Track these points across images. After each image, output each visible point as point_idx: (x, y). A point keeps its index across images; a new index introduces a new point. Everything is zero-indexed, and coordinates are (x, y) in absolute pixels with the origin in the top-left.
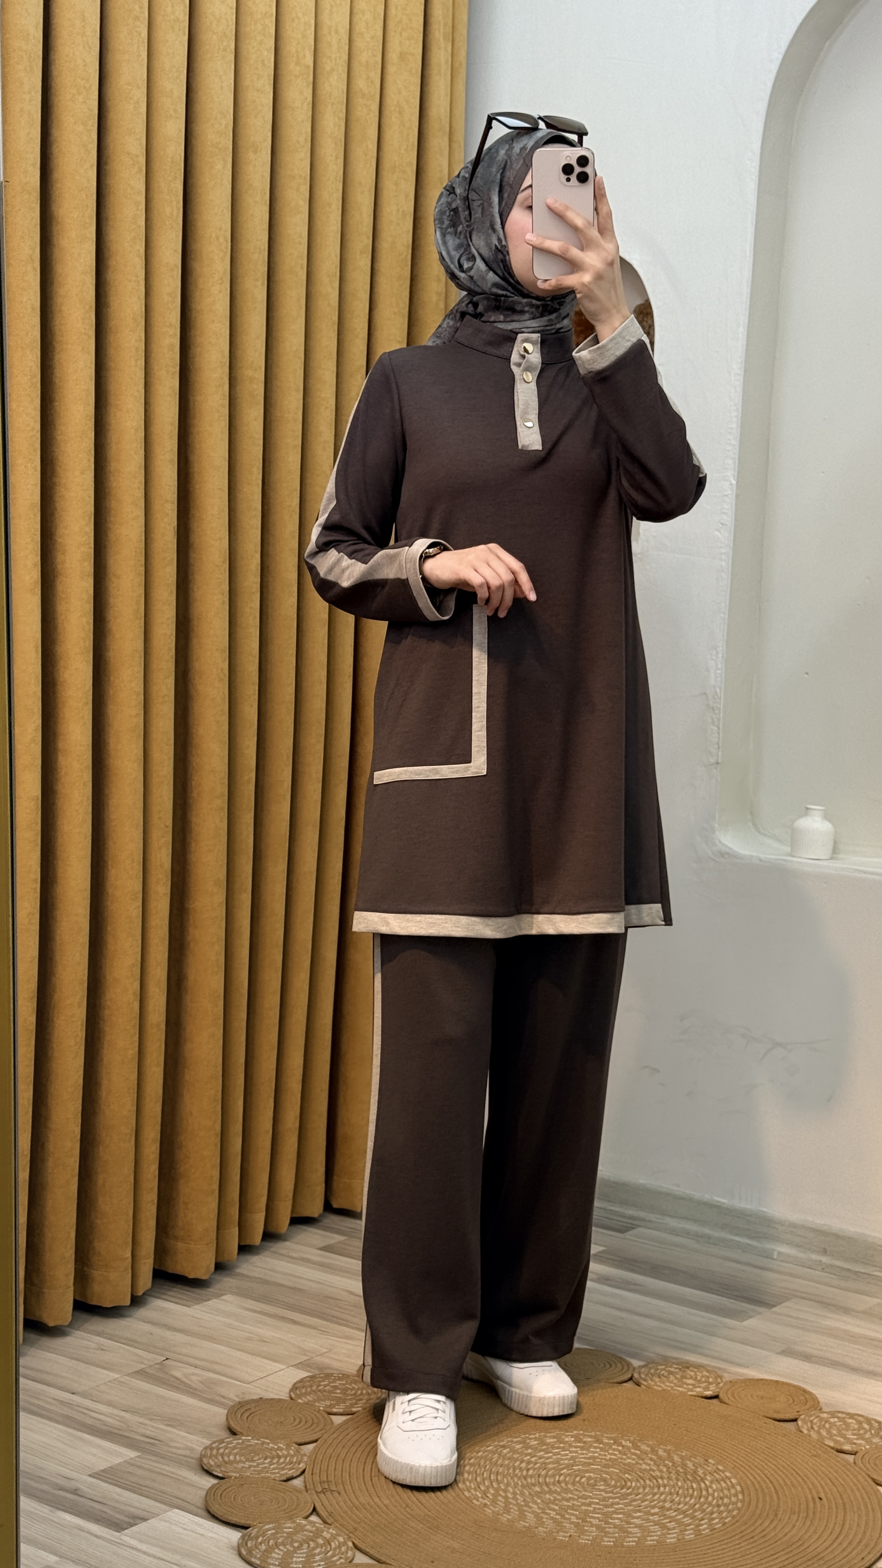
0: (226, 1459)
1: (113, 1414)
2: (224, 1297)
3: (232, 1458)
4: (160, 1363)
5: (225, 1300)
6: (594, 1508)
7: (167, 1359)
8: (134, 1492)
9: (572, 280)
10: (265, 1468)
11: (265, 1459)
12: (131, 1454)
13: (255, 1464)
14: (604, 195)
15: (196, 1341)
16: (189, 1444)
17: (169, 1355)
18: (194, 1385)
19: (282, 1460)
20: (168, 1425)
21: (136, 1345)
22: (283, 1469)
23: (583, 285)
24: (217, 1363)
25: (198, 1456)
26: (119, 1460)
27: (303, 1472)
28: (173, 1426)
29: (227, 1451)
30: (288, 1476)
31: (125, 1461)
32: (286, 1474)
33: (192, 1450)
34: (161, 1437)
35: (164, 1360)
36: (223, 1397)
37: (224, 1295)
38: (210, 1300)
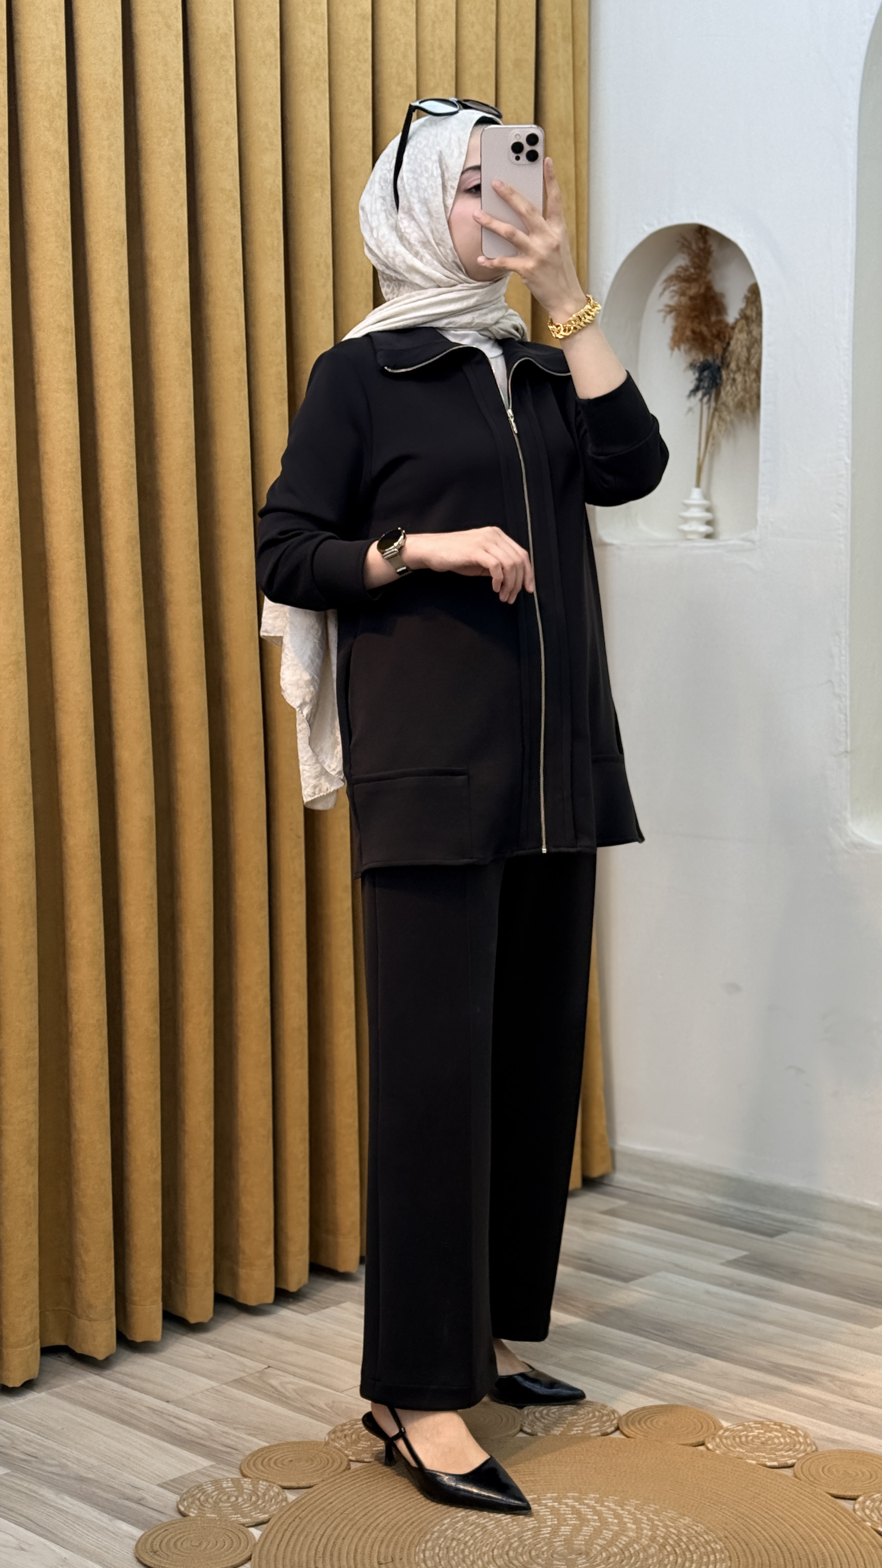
1: (199, 1423)
2: (343, 1305)
4: (262, 1372)
5: (345, 1309)
7: (269, 1367)
15: (303, 1349)
17: (271, 1362)
18: (289, 1395)
21: (243, 1353)
23: (527, 270)
24: (317, 1372)
34: (240, 1447)
35: (266, 1368)
36: (313, 1406)
37: (343, 1302)
38: (327, 1307)
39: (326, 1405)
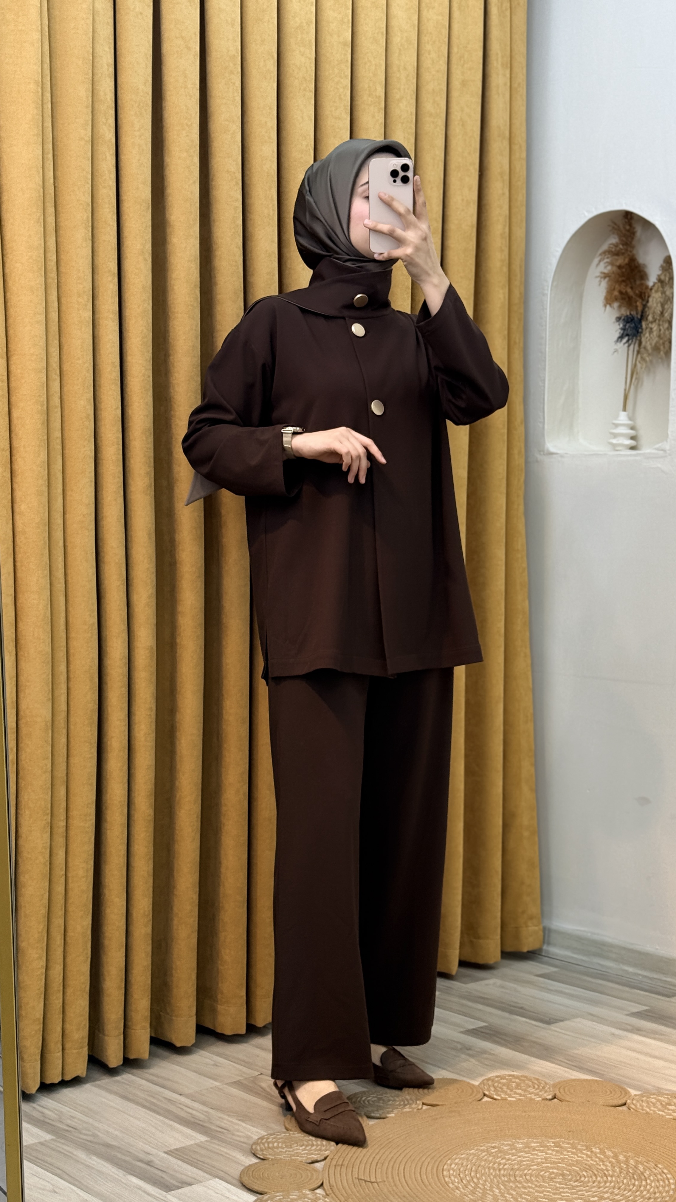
0: (271, 1145)
3: (275, 1144)
8: (191, 1165)
9: (399, 253)
10: (297, 1153)
11: (302, 1146)
12: (202, 1138)
13: (291, 1150)
19: (314, 1148)
22: (312, 1154)
23: (407, 255)
25: (251, 1143)
26: (192, 1142)
27: (325, 1159)
28: (242, 1120)
29: (274, 1140)
30: (313, 1159)
31: (196, 1144)
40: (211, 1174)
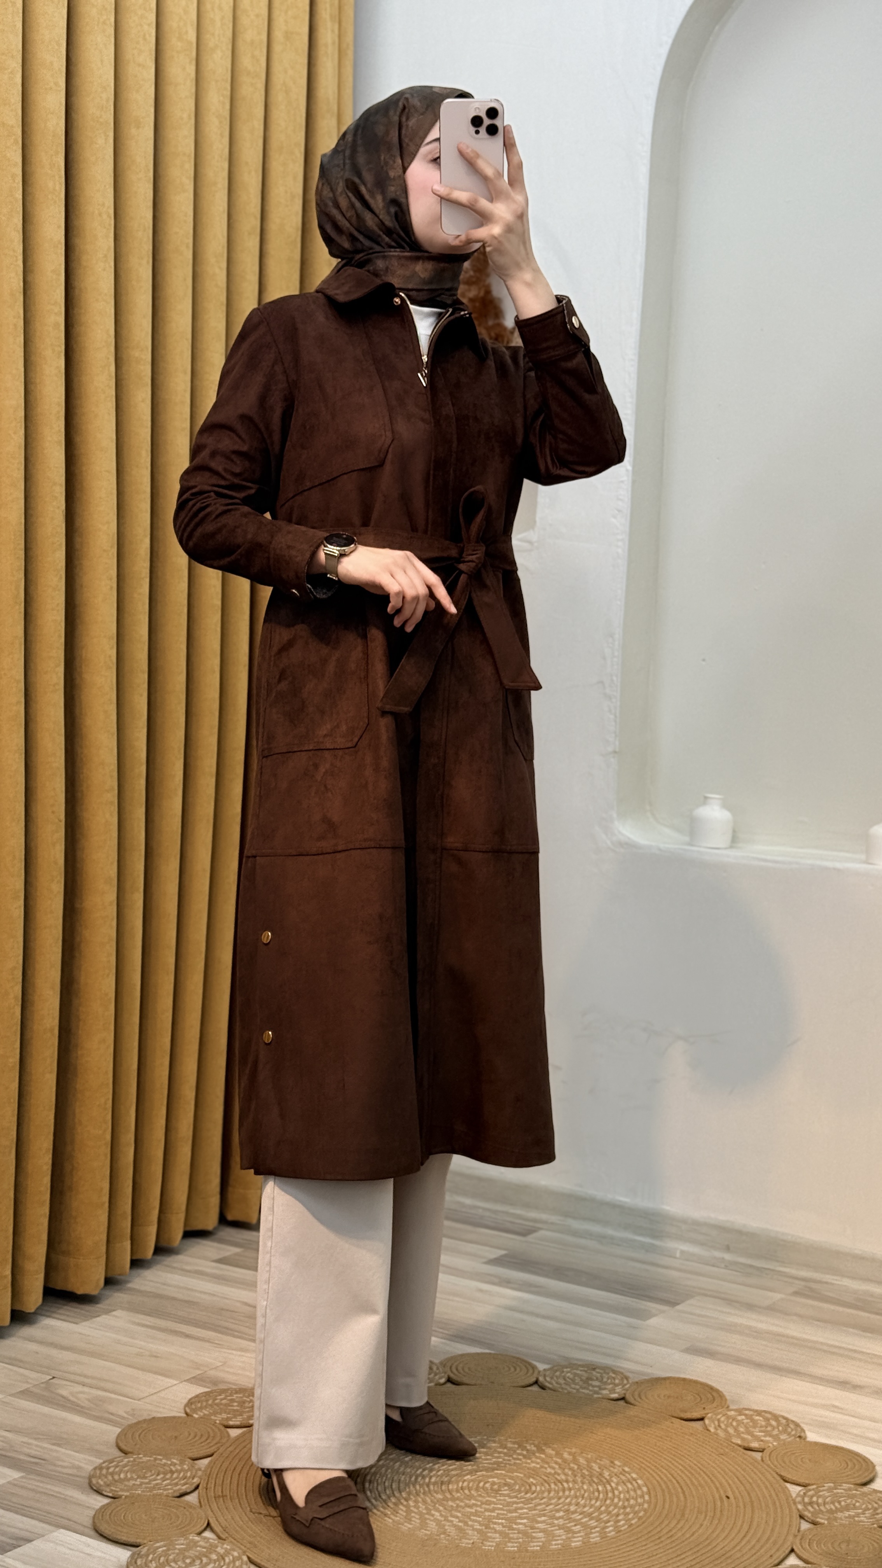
0: (116, 1477)
2: (114, 1313)
3: (122, 1476)
4: (47, 1382)
5: (116, 1317)
6: (498, 1514)
7: (54, 1378)
8: (17, 1513)
9: (482, 233)
10: (157, 1484)
11: (158, 1475)
12: (14, 1475)
13: (147, 1481)
14: (513, 145)
15: (85, 1359)
16: (77, 1463)
17: (56, 1374)
18: (83, 1404)
19: (175, 1475)
20: (54, 1444)
21: (21, 1364)
22: (176, 1484)
23: (494, 237)
24: (106, 1380)
25: (87, 1475)
26: (2, 1481)
27: (197, 1487)
28: (59, 1445)
29: (117, 1469)
30: (181, 1491)
31: (9, 1483)
32: (180, 1489)
33: (79, 1468)
34: (46, 1456)
35: (51, 1379)
36: (112, 1414)
37: (114, 1310)
38: (99, 1316)
39: (126, 1413)
40: (49, 1524)
